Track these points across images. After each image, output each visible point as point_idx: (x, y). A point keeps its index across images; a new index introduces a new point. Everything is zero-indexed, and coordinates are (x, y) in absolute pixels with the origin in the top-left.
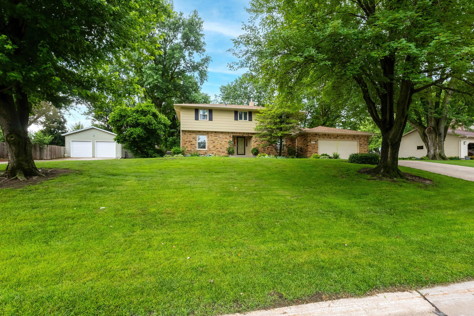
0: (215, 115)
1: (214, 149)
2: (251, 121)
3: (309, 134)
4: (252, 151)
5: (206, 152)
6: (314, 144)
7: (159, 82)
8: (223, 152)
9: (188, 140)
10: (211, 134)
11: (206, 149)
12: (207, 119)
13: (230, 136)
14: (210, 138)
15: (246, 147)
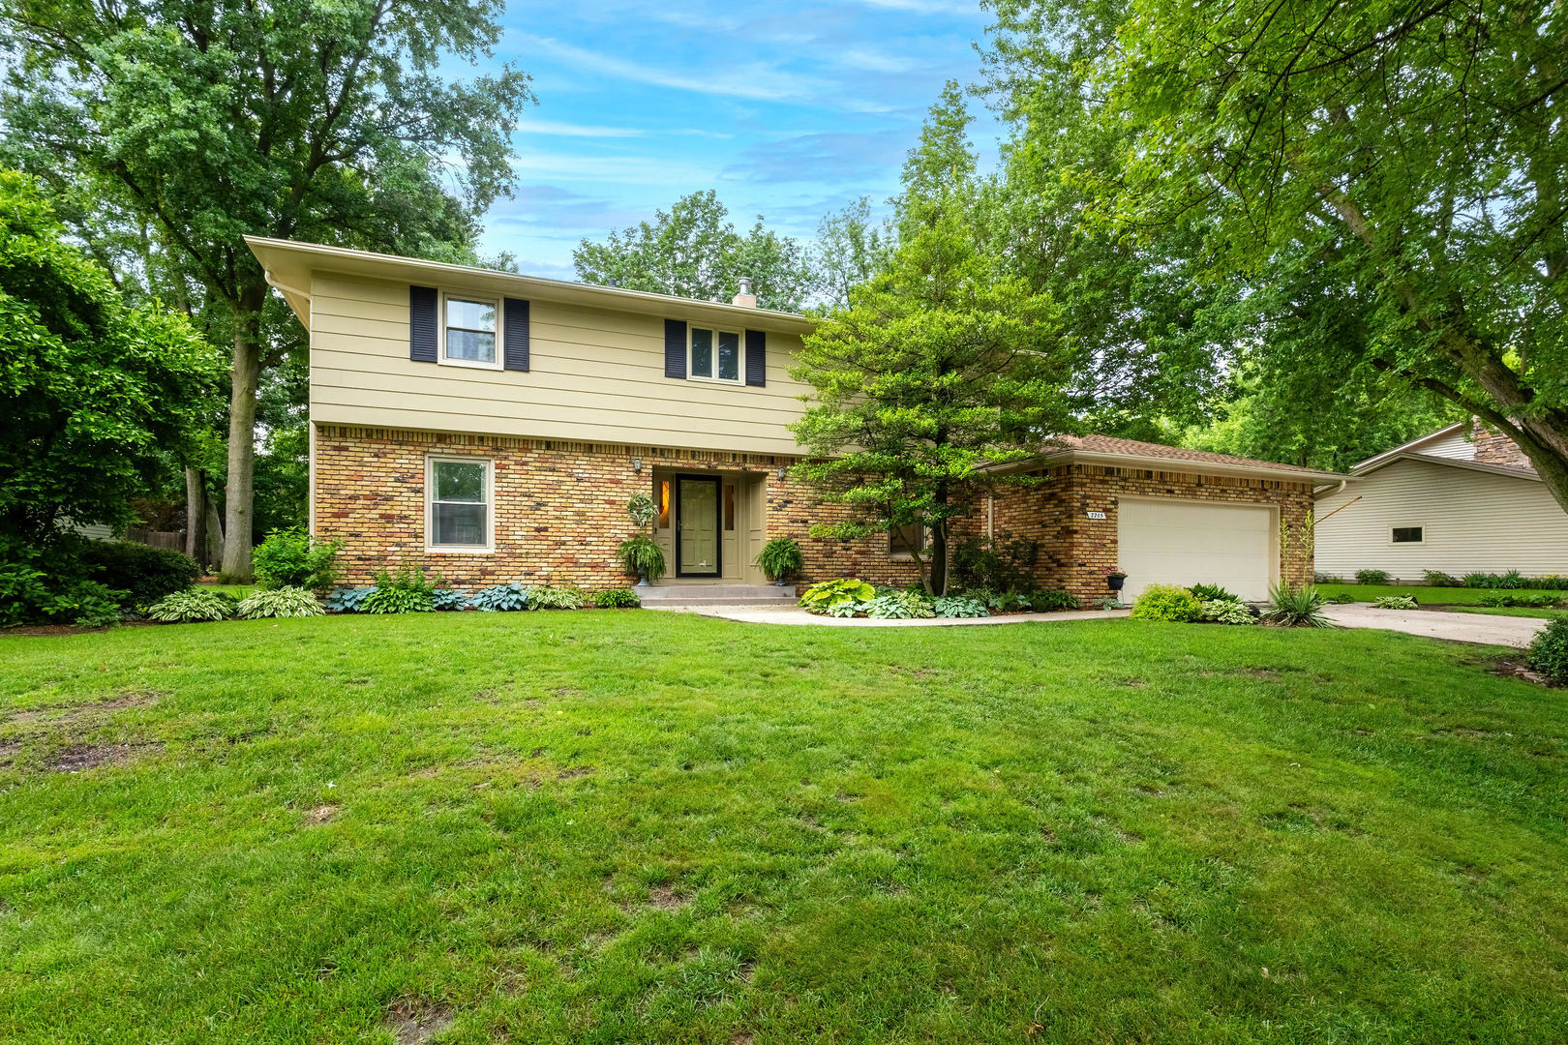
0: (545, 341)
1: (543, 546)
2: (762, 384)
3: (1079, 467)
4: (768, 561)
5: (490, 565)
6: (1099, 524)
7: (205, 140)
8: (594, 566)
9: (365, 488)
10: (517, 456)
11: (490, 548)
12: (490, 356)
13: (638, 471)
14: (515, 477)
15: (726, 534)
